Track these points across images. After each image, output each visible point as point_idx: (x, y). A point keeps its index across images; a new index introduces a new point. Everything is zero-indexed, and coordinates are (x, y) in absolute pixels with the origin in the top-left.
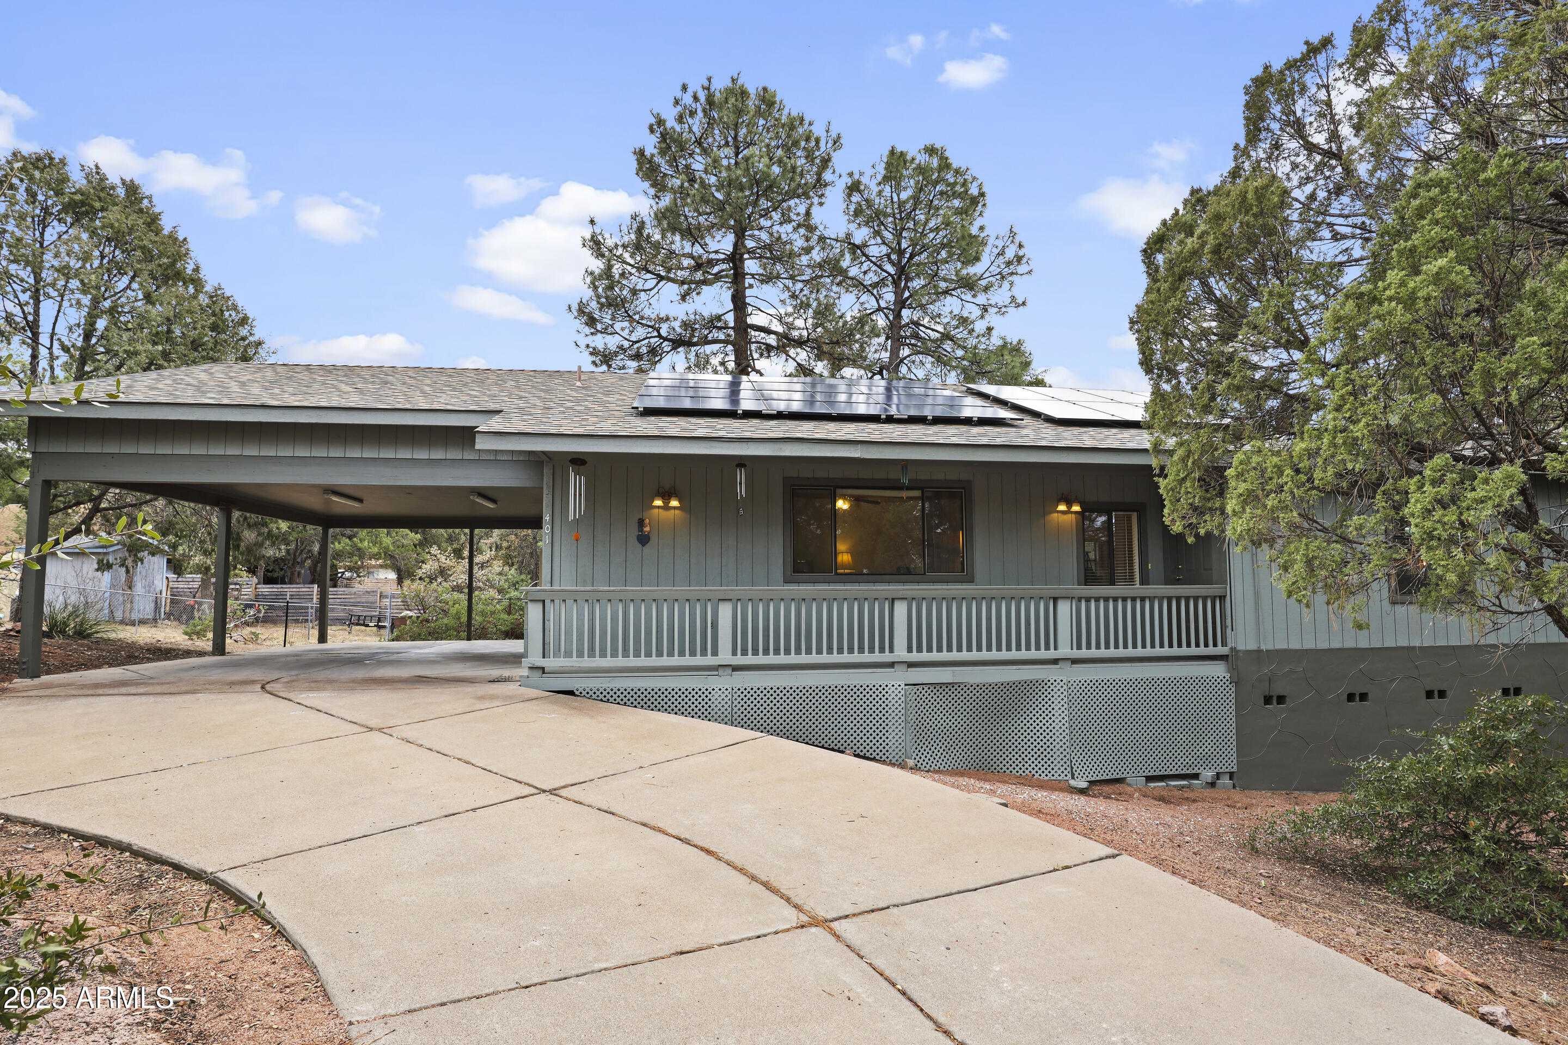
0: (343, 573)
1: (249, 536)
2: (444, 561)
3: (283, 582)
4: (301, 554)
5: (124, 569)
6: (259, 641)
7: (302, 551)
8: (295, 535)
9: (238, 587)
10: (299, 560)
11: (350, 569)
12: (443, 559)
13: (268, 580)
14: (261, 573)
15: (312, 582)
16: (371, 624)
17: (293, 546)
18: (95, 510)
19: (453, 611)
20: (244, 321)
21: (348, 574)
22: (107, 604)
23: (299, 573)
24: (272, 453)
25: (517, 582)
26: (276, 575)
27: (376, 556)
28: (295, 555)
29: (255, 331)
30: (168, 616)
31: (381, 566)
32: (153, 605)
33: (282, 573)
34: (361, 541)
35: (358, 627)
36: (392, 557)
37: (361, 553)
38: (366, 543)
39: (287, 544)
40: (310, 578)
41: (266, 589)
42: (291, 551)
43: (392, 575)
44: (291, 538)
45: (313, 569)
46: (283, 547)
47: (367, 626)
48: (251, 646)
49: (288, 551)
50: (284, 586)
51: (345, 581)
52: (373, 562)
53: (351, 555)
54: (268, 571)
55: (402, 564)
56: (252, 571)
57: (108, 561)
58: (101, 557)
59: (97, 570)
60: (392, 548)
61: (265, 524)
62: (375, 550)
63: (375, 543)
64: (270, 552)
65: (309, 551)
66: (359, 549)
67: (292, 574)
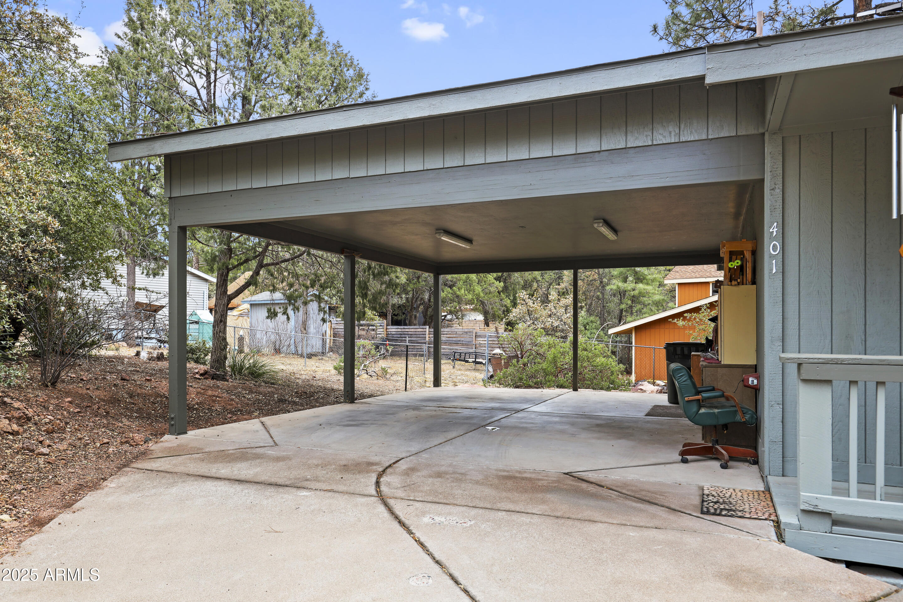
0: (445, 316)
1: (375, 286)
2: (532, 305)
3: (405, 324)
4: (416, 301)
5: (286, 317)
6: (388, 376)
7: (417, 299)
8: (412, 286)
9: (374, 328)
10: (415, 306)
11: (451, 313)
12: (530, 303)
13: (396, 322)
14: (389, 317)
15: (424, 324)
16: (470, 360)
17: (410, 295)
18: (261, 266)
19: (550, 355)
20: (360, 76)
21: (449, 317)
22: (292, 341)
23: (415, 316)
24: (380, 171)
25: (588, 324)
26: (400, 318)
27: (470, 302)
28: (412, 302)
29: (371, 85)
30: (331, 350)
31: (472, 310)
32: (321, 342)
33: (404, 316)
34: (459, 289)
35: (459, 362)
36: (482, 303)
37: (458, 299)
38: (463, 291)
39: (407, 294)
40: (423, 320)
41: (393, 329)
42: (410, 299)
43: (481, 317)
44: (409, 289)
45: (425, 313)
46: (404, 296)
47: (467, 362)
48: (381, 382)
49: (407, 299)
50: (406, 327)
51: (447, 322)
52: (468, 307)
53: (452, 301)
54: (394, 315)
55: (489, 308)
56: (383, 315)
57: (274, 310)
58: (268, 307)
59: (268, 318)
60: (482, 295)
61: (386, 273)
62: (470, 297)
63: (469, 291)
64: (395, 300)
65: (422, 299)
66: (458, 296)
67: (411, 317)
